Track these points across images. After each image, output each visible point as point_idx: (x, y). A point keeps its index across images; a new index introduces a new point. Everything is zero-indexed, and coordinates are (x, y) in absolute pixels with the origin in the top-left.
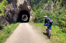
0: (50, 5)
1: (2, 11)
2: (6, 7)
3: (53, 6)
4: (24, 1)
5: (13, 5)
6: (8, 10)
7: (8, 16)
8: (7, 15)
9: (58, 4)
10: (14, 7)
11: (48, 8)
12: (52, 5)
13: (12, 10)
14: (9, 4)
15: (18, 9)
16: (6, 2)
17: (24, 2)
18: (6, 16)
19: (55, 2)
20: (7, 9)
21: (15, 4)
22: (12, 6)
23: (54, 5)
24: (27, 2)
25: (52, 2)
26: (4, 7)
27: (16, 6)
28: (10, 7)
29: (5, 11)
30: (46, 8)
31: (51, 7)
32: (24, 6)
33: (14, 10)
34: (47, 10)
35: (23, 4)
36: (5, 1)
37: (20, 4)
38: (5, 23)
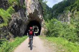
0: (66, 15)
1: (6, 20)
2: (11, 16)
3: (70, 17)
4: (35, 9)
5: (21, 13)
6: (14, 20)
7: (12, 27)
8: (12, 25)
9: (76, 14)
10: (22, 16)
11: (64, 18)
12: (69, 15)
13: (18, 20)
14: (16, 12)
15: (27, 19)
16: (12, 10)
17: (35, 11)
18: (10, 26)
19: (73, 12)
20: (13, 18)
21: (24, 13)
22: (19, 15)
23: (71, 15)
24: (38, 10)
25: (69, 11)
26: (10, 15)
27: (25, 15)
28: (17, 16)
29: (10, 20)
30: (61, 18)
31: (67, 17)
32: (35, 15)
33: (22, 19)
34: (62, 21)
35: (34, 13)
36: (11, 8)
37: (30, 13)
38: (8, 36)
